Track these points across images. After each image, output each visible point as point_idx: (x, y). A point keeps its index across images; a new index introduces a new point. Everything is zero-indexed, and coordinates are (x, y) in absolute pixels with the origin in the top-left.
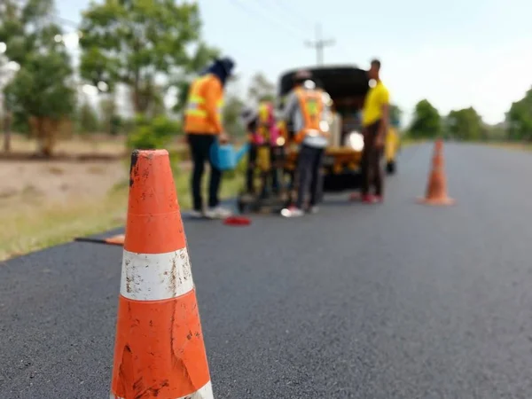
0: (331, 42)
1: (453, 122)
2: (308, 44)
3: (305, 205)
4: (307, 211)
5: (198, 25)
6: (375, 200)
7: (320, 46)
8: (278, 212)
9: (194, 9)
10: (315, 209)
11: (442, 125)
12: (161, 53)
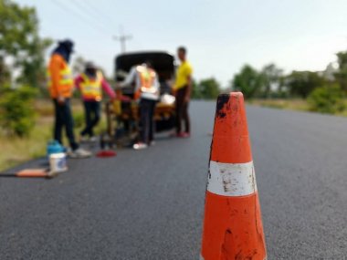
0: (130, 37)
1: (203, 88)
2: (115, 38)
3: (147, 140)
4: (149, 144)
5: (36, 22)
6: (186, 135)
7: (123, 39)
8: (131, 146)
9: (33, 11)
10: (153, 143)
11: (197, 90)
12: (10, 41)
